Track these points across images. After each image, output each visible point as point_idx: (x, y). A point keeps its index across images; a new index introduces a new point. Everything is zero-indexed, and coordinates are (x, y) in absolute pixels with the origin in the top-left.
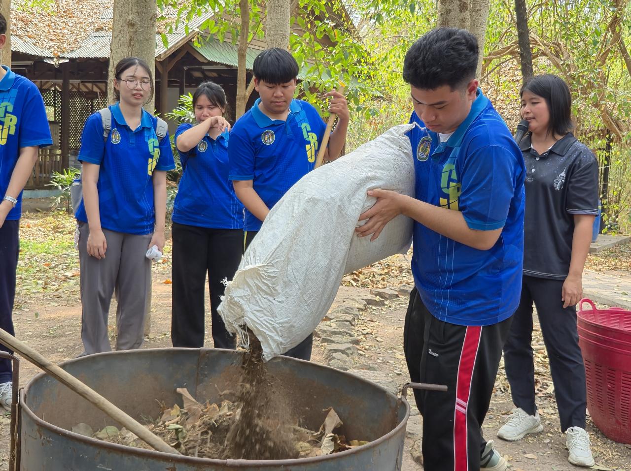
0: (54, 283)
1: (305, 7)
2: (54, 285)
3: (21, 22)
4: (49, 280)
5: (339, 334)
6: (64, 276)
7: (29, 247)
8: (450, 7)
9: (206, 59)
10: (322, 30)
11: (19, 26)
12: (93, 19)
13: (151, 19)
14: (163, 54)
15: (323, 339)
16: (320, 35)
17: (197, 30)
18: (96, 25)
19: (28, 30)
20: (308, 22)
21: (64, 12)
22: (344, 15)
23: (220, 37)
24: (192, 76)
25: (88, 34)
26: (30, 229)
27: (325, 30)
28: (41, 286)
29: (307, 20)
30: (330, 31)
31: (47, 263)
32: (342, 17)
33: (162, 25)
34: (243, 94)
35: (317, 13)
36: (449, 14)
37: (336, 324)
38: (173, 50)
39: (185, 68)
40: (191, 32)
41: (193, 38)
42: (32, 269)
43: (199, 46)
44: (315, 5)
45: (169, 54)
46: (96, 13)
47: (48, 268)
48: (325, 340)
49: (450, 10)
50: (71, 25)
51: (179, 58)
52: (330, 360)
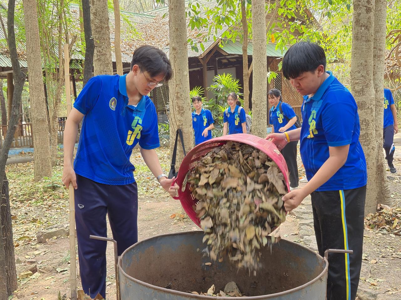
0: (151, 188)
1: (282, 15)
2: (152, 190)
3: (128, 46)
4: (149, 187)
5: (307, 213)
6: (157, 184)
7: (140, 168)
8: (360, 12)
9: (227, 53)
10: (294, 27)
11: (127, 49)
12: (165, 39)
13: (184, 45)
14: (203, 54)
15: (297, 217)
16: (292, 30)
17: (220, 38)
18: (166, 42)
19: (132, 50)
20: (285, 23)
21: (150, 37)
22: (306, 16)
23: (233, 40)
24: (221, 62)
25: (163, 48)
26: (140, 158)
27: (295, 27)
28: (144, 191)
29: (284, 22)
30: (298, 27)
31: (148, 177)
32: (305, 17)
33: (201, 37)
34: (246, 72)
35: (290, 17)
36: (360, 15)
37: (305, 207)
38: (208, 50)
39: (217, 59)
40: (218, 39)
41: (219, 43)
42: (141, 181)
43: (222, 46)
44: (288, 13)
45: (206, 53)
46: (166, 35)
47: (149, 180)
48: (298, 218)
49: (360, 13)
50: (154, 44)
51: (212, 54)
52: (300, 230)
